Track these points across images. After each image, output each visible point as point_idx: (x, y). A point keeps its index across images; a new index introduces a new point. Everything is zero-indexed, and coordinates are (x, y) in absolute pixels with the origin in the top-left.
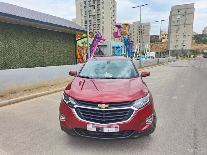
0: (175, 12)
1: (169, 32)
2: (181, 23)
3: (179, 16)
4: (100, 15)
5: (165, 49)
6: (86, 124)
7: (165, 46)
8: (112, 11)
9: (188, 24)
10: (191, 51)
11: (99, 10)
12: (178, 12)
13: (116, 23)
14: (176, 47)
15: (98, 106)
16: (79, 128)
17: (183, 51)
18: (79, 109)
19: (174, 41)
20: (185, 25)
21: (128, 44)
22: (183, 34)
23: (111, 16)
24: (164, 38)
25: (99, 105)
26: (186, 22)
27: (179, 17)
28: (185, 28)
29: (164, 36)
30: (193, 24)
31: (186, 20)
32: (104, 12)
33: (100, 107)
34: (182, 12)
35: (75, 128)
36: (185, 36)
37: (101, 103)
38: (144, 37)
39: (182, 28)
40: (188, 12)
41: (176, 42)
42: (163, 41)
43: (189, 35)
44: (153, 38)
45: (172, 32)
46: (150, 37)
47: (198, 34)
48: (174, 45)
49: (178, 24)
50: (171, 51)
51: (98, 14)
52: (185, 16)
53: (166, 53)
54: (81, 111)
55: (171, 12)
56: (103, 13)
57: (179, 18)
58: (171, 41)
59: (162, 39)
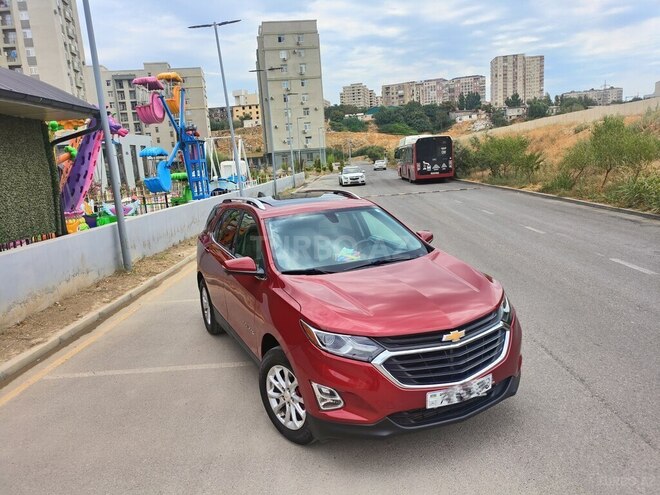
0: (272, 42)
1: (265, 99)
2: (291, 72)
3: (283, 52)
4: (14, 30)
5: (259, 150)
6: (423, 393)
7: (255, 141)
8: (61, 20)
9: (310, 77)
10: (328, 152)
11: (8, 12)
12: (280, 40)
13: (84, 63)
14: (289, 143)
15: (444, 340)
16: (400, 412)
17: (310, 153)
18: (395, 361)
19: (282, 126)
20: (303, 79)
21: (190, 143)
22: (302, 104)
23: (62, 38)
24: (248, 117)
25: (445, 338)
26: (304, 71)
27: (283, 55)
28: (303, 90)
29: (247, 111)
30: (320, 77)
31: (303, 66)
32: (28, 21)
33: (450, 342)
34: (290, 41)
35: (388, 416)
36: (306, 111)
37: (447, 331)
38: (189, 113)
39: (296, 86)
40: (304, 42)
41: (288, 129)
42: (247, 124)
43: (316, 109)
44: (216, 115)
45: (272, 99)
46: (207, 114)
47: (332, 105)
48: (284, 136)
49: (284, 75)
50: (277, 154)
51: (5, 27)
52: (300, 55)
53: (262, 162)
54: (403, 365)
55: (260, 39)
56: (26, 25)
57: (284, 60)
58: (273, 126)
59: (242, 119)
